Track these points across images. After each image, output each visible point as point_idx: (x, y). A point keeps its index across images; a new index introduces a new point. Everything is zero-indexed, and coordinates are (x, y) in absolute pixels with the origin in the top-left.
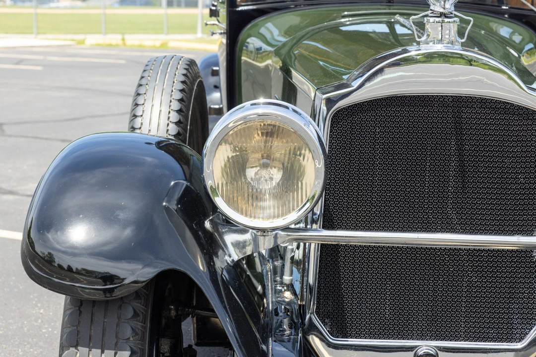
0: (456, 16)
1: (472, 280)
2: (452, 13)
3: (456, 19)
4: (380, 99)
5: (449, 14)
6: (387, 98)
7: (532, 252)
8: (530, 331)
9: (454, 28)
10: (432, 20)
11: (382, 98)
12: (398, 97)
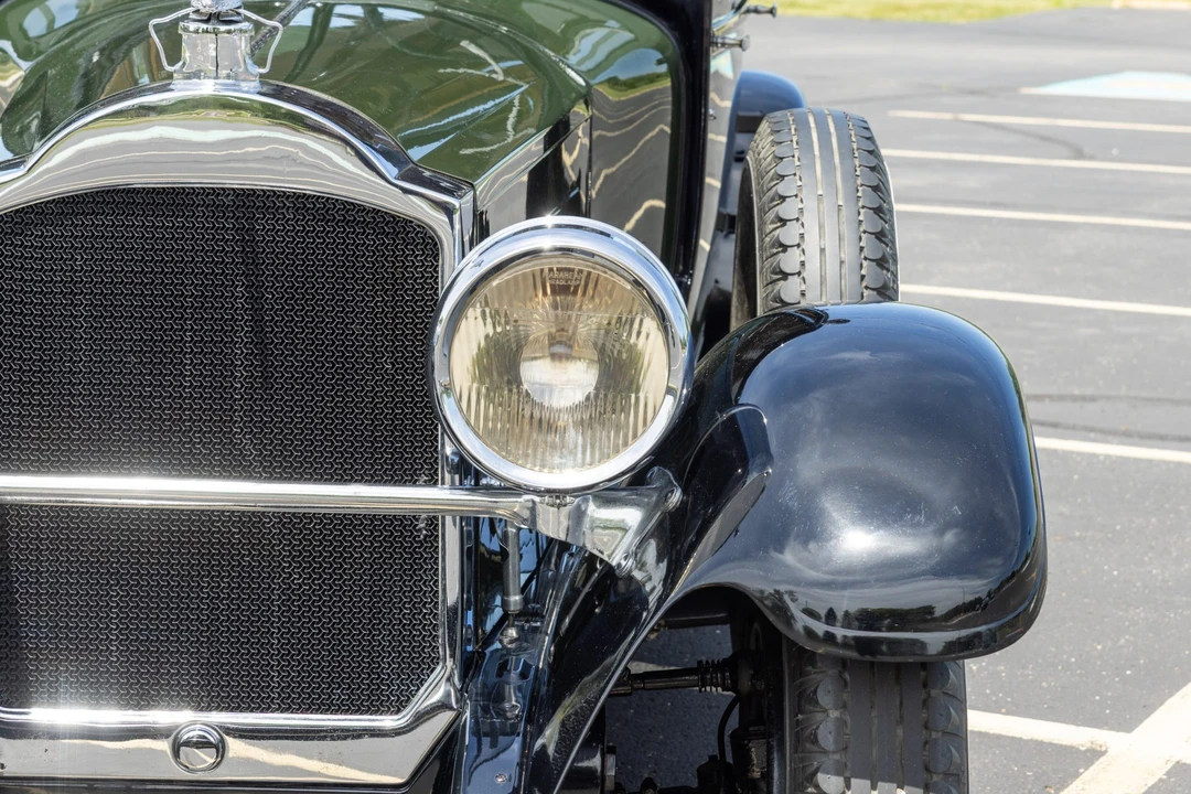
0: (247, 19)
1: (293, 581)
2: (239, 14)
3: (244, 26)
4: (81, 195)
5: (232, 16)
6: (97, 192)
7: (417, 520)
8: (419, 689)
9: (243, 45)
10: (192, 26)
11: (86, 194)
12: (119, 190)
